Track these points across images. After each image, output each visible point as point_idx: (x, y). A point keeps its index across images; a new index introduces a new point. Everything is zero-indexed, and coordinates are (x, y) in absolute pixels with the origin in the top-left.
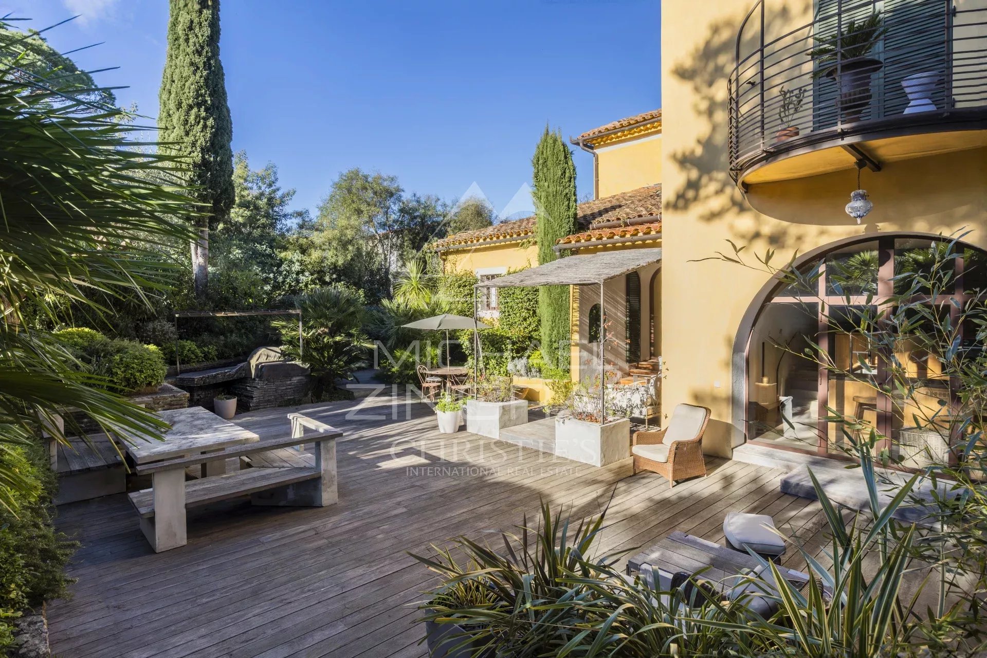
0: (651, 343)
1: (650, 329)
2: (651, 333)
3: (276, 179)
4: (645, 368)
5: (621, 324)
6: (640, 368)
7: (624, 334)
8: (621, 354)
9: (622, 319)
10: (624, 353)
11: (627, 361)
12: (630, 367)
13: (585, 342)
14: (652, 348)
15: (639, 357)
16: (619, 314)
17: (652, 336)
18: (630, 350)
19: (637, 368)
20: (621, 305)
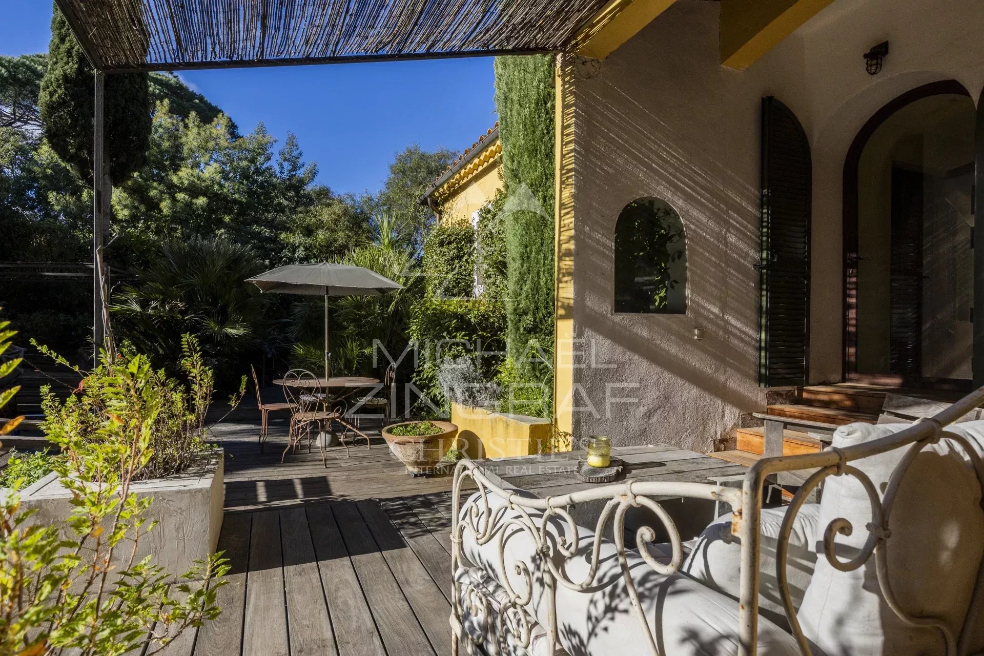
0: (845, 333)
1: (845, 295)
2: (846, 307)
3: (301, 154)
4: (826, 405)
5: (740, 268)
6: (809, 403)
7: (752, 296)
8: (741, 357)
9: (744, 255)
10: (752, 353)
11: (761, 379)
12: (773, 397)
13: (602, 306)
14: (852, 350)
15: (807, 371)
16: (732, 239)
17: (852, 313)
18: (770, 348)
19: (797, 401)
20: (740, 211)
